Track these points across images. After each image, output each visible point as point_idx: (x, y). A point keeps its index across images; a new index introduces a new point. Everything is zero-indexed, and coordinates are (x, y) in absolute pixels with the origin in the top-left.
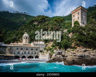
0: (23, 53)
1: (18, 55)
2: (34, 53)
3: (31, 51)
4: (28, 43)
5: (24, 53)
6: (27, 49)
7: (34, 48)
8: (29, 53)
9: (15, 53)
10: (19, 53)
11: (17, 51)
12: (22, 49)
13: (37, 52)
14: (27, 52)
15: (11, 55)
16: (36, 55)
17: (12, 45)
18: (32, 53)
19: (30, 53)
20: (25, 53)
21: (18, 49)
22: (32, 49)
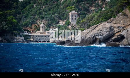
0: (39, 39)
1: (37, 40)
2: (46, 39)
4: (44, 31)
6: (42, 37)
7: (46, 36)
8: (43, 39)
10: (37, 39)
11: (36, 38)
12: (39, 37)
13: (48, 38)
14: (42, 38)
15: (34, 40)
16: (48, 40)
17: (34, 35)
18: (45, 39)
20: (41, 39)
21: (36, 37)
22: (45, 37)
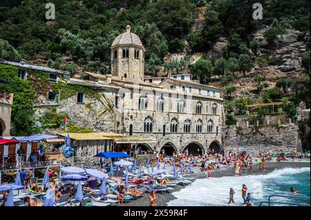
0: (164, 126)
3: (196, 118)
5: (168, 126)
6: (181, 109)
9: (131, 126)
11: (144, 114)
12: (160, 107)
14: (182, 121)
19: (193, 128)
20: (174, 128)
